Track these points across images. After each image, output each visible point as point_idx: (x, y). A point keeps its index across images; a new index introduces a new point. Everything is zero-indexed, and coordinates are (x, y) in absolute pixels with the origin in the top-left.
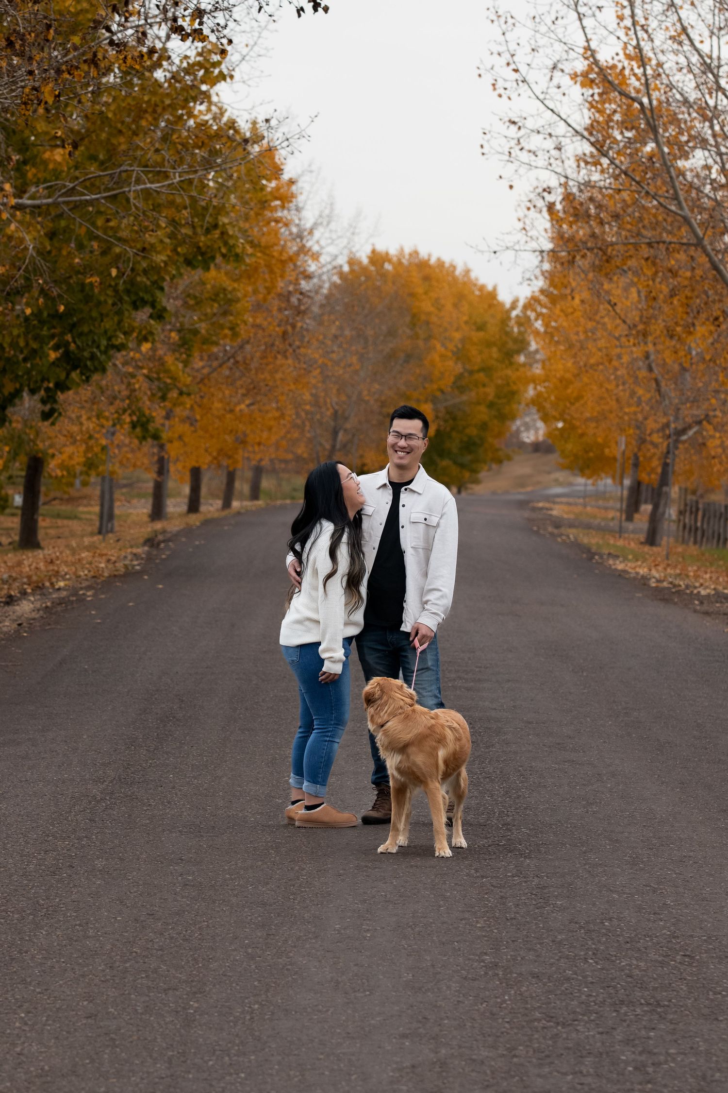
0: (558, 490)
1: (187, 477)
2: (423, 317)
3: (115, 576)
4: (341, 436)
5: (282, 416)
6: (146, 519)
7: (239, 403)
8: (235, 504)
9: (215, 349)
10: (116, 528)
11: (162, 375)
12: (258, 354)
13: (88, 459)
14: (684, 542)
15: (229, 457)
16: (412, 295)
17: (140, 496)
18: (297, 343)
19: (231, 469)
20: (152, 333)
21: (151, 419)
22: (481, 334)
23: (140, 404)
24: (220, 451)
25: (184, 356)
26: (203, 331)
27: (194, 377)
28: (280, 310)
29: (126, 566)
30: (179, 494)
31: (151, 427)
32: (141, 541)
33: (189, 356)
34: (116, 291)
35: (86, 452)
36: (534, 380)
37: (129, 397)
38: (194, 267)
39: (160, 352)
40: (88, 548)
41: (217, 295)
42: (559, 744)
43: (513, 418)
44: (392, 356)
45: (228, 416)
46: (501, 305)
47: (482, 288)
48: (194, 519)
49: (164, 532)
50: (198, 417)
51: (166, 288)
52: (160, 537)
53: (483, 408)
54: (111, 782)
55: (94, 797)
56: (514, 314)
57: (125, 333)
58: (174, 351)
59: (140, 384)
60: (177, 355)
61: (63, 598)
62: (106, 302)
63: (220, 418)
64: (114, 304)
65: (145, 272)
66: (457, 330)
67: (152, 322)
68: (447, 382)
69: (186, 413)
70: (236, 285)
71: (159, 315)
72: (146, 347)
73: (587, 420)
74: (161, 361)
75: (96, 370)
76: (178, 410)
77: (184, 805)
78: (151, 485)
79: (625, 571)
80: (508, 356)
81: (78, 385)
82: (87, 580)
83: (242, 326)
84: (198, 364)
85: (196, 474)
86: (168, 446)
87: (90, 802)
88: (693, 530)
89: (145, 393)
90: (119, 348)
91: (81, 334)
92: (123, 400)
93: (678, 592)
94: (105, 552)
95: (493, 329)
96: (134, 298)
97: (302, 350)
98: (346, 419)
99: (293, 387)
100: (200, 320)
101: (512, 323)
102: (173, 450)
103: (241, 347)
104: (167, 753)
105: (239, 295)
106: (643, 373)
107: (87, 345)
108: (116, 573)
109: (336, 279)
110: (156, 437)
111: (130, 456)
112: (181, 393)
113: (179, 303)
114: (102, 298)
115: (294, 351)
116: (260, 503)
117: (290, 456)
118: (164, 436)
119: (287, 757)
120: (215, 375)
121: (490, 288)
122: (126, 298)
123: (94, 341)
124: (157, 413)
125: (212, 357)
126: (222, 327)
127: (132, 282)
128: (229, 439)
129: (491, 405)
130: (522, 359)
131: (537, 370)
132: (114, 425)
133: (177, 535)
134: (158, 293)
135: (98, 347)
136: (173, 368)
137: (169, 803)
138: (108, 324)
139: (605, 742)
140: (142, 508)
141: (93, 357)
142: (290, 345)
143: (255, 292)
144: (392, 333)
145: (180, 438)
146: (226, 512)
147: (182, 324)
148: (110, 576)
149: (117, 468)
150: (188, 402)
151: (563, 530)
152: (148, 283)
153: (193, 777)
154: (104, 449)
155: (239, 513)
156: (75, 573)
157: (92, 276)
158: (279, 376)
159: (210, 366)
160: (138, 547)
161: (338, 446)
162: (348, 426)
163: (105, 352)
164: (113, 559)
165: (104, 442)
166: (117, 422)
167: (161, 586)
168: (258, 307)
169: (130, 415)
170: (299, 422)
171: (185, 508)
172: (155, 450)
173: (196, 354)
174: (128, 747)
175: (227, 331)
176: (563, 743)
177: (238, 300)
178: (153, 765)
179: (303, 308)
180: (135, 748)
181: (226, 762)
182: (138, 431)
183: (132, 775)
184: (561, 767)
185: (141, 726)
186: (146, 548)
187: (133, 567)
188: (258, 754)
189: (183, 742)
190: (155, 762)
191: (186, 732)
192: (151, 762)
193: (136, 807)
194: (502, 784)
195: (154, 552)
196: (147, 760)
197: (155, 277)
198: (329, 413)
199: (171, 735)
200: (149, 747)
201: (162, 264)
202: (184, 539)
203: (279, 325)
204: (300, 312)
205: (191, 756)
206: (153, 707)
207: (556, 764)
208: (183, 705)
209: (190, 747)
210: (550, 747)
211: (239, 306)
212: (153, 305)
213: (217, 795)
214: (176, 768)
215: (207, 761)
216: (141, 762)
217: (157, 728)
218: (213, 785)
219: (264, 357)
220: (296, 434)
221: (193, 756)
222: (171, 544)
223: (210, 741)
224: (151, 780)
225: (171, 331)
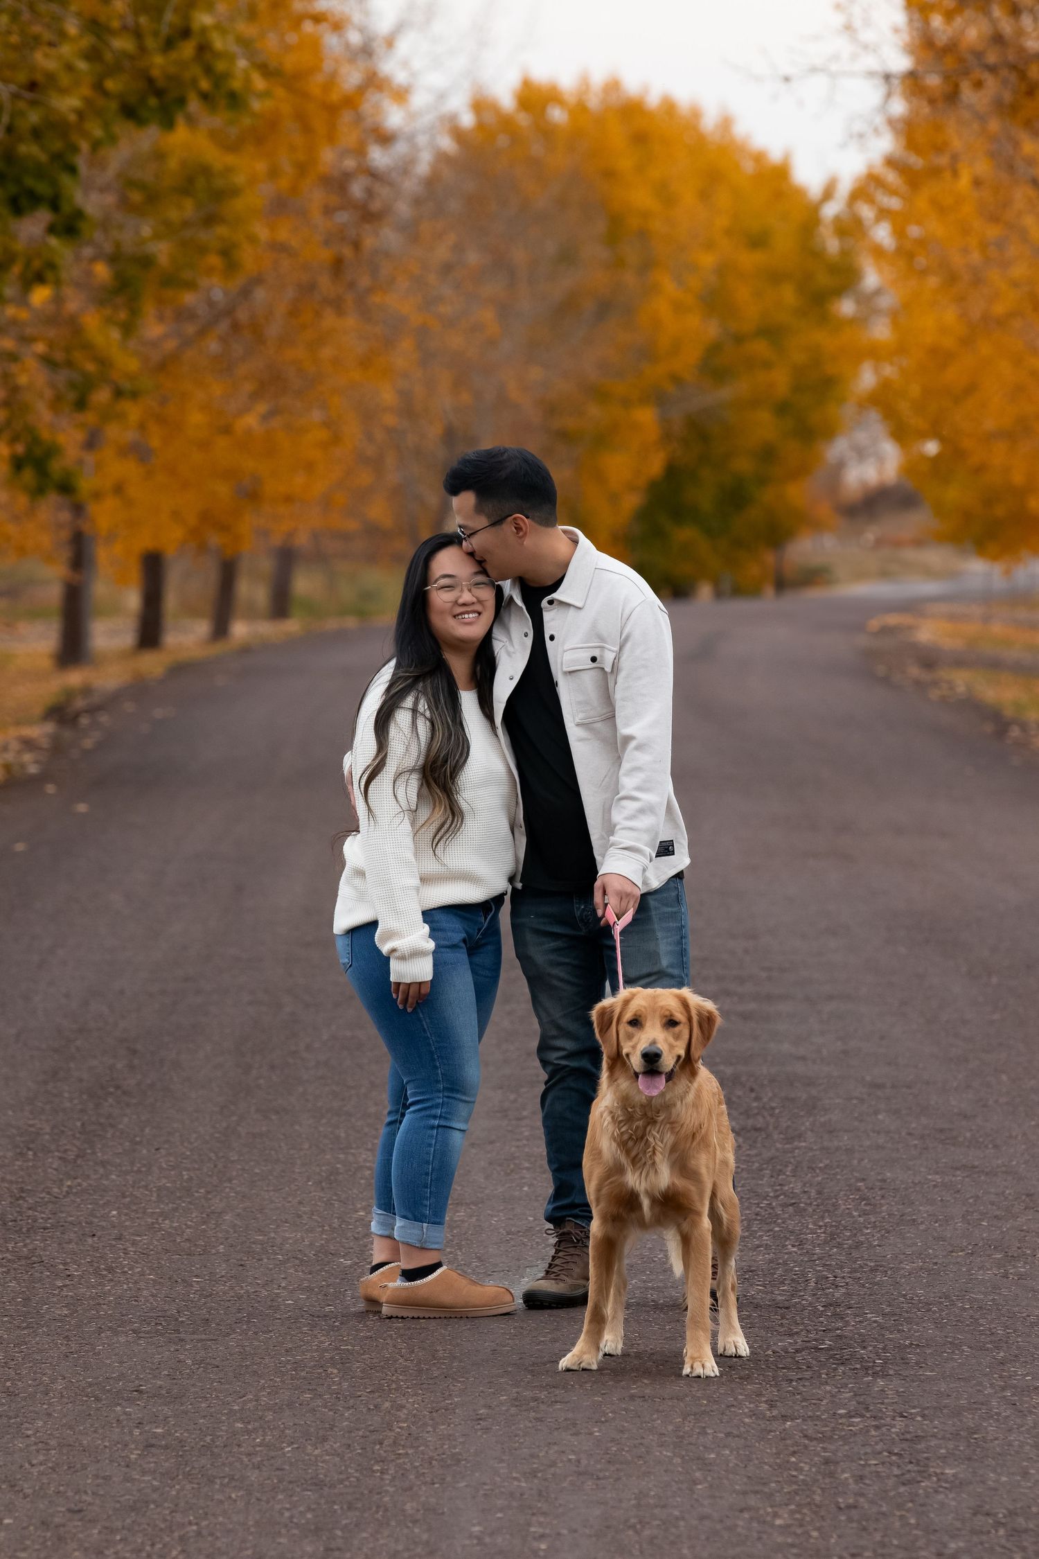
1: (135, 573)
2: (634, 222)
5: (336, 439)
6: (45, 663)
7: (242, 413)
8: (240, 630)
9: (189, 298)
11: (76, 355)
12: (282, 308)
15: (224, 528)
16: (608, 174)
17: (35, 614)
18: (366, 281)
19: (228, 554)
20: (51, 266)
21: (52, 451)
22: (759, 256)
23: (31, 419)
24: (205, 516)
25: (123, 315)
26: (163, 261)
27: (146, 359)
28: (328, 211)
29: (8, 766)
30: (117, 609)
31: (56, 467)
32: (38, 711)
33: (134, 312)
36: (874, 353)
38: (141, 122)
39: (71, 305)
41: (191, 181)
42: (941, 1131)
43: (831, 435)
44: (567, 308)
45: (221, 442)
46: (800, 193)
47: (759, 157)
48: (152, 664)
49: (87, 691)
50: (155, 442)
51: (82, 167)
52: (80, 703)
53: (765, 415)
56: (828, 210)
58: (101, 303)
59: (30, 374)
60: (108, 311)
63: (204, 445)
65: (37, 134)
66: (709, 246)
67: (54, 242)
68: (687, 361)
69: (130, 436)
70: (230, 159)
71: (69, 226)
72: (40, 295)
73: (991, 436)
74: (74, 326)
76: (112, 431)
77: (142, 1274)
78: (53, 594)
80: (818, 302)
83: (247, 248)
84: (153, 329)
85: (153, 567)
86: (93, 509)
89: (41, 395)
95: (784, 243)
96: (13, 190)
97: (376, 299)
99: (356, 375)
100: (157, 236)
101: (826, 230)
102: (103, 515)
103: (246, 293)
104: (103, 1164)
109: (446, 143)
110: (66, 487)
111: (10, 528)
112: (119, 393)
113: (110, 199)
115: (359, 299)
116: (292, 626)
117: (352, 525)
118: (86, 484)
120: (190, 353)
121: (775, 155)
124: (68, 438)
125: (184, 315)
126: (202, 250)
127: (9, 157)
128: (223, 490)
129: (782, 409)
130: (847, 307)
131: (881, 330)
133: (111, 701)
134: (65, 180)
136: (99, 340)
137: (110, 1270)
140: (39, 641)
142: (351, 286)
143: (274, 173)
144: (567, 257)
145: (118, 489)
146: (219, 648)
147: (118, 245)
150: (133, 412)
152: (43, 157)
153: (162, 1214)
155: (245, 650)
158: (327, 352)
159: (180, 334)
160: (30, 724)
167: (82, 808)
168: (280, 206)
169: (9, 442)
170: (371, 450)
171: (130, 639)
172: (65, 516)
173: (149, 309)
174: (20, 1154)
175: (214, 260)
176: (951, 1130)
177: (234, 192)
178: (74, 1190)
179: (376, 206)
180: (35, 1154)
181: (230, 1180)
182: (28, 475)
183: (30, 1212)
184: (947, 1179)
185: (48, 1107)
186: (50, 727)
187: (23, 766)
188: (299, 1162)
189: (138, 1139)
190: (79, 1185)
191: (143, 1118)
192: (69, 1183)
193: (40, 1280)
194: (823, 1218)
195: (67, 734)
196: (61, 1180)
197: (57, 145)
198: (434, 431)
199: (112, 1126)
200: (66, 1151)
201: (72, 118)
202: (129, 707)
203: (327, 243)
204: (369, 215)
205: (155, 1169)
206: (72, 1065)
207: (937, 1173)
208: (136, 1062)
209: (153, 1151)
210: (922, 1137)
211: (239, 205)
212: (55, 205)
213: (213, 1251)
214: (124, 1196)
215: (191, 1179)
216: (49, 1184)
217: (82, 1111)
218: (204, 1231)
219: (294, 312)
220: (365, 477)
221: (161, 1168)
222: (104, 718)
223: (194, 1136)
224: (71, 1223)
225: (94, 259)
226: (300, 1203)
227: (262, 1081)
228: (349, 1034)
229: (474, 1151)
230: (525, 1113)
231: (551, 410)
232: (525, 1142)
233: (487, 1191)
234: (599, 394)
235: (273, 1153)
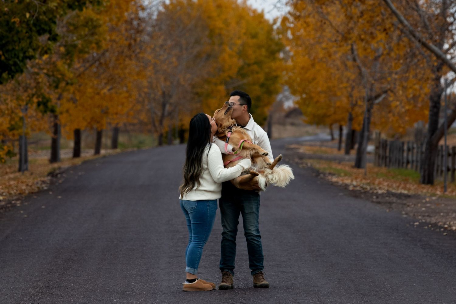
0: (308, 138)
1: (72, 136)
2: (217, 31)
3: (32, 193)
4: (168, 107)
5: (130, 96)
6: (47, 162)
7: (103, 89)
8: (103, 152)
9: (87, 56)
10: (29, 168)
11: (55, 73)
12: (114, 59)
13: (12, 125)
14: (379, 165)
15: (98, 122)
16: (209, 17)
17: (43, 148)
18: (138, 50)
19: (99, 129)
20: (49, 49)
21: (49, 100)
22: (255, 41)
23: (43, 91)
24: (92, 119)
25: (68, 61)
26: (80, 46)
27: (75, 74)
28: (126, 30)
29: (38, 188)
30: (67, 147)
31: (49, 104)
32: (46, 174)
33: (71, 61)
34: (28, 25)
35: (10, 121)
36: (286, 69)
37: (36, 87)
38: (73, 9)
39: (54, 59)
40: (14, 179)
41: (87, 23)
42: (278, 265)
43: (277, 93)
44: (198, 56)
45: (97, 97)
46: (267, 22)
47: (255, 11)
48: (78, 161)
49: (59, 168)
50: (78, 98)
51: (57, 22)
52: (58, 171)
53: (257, 87)
54: (41, 288)
55: (33, 294)
56: (275, 27)
57: (34, 50)
58: (62, 58)
59: (42, 79)
60: (64, 60)
61: (3, 206)
62: (22, 31)
63: (92, 98)
64: (27, 32)
65: (45, 13)
66: (239, 38)
67: (50, 42)
68: (233, 72)
69: (70, 96)
70: (98, 17)
71: (54, 38)
72: (45, 57)
73: (320, 92)
74: (54, 64)
75: (17, 71)
76: (65, 94)
77: (80, 296)
78: (49, 142)
79: (337, 182)
80: (272, 54)
81: (7, 80)
82: (16, 195)
83: (103, 42)
84: (77, 65)
85: (77, 134)
86: (60, 117)
87: (31, 297)
88: (384, 158)
89: (45, 84)
90: (31, 58)
91: (8, 51)
92: (32, 89)
93: (365, 193)
94: (24, 180)
95: (262, 37)
96: (38, 28)
97: (141, 55)
98: (170, 96)
99: (136, 78)
100: (78, 39)
101: (274, 33)
102: (63, 119)
103: (103, 54)
104: (69, 275)
105: (101, 22)
106: (350, 63)
107: (12, 57)
108: (33, 191)
109: (161, 9)
110: (53, 111)
111: (36, 123)
112: (67, 84)
113: (65, 29)
114: (20, 29)
115: (136, 55)
116: (118, 150)
117: (136, 121)
118: (58, 110)
119: (133, 275)
120: (87, 72)
121: (259, 11)
122: (34, 29)
123: (15, 55)
124: (53, 97)
125: (85, 61)
126: (91, 42)
127: (37, 19)
128: (97, 111)
129: (262, 85)
130: (281, 55)
131: (290, 63)
132: (27, 104)
133: (67, 171)
134: (53, 25)
135: (18, 58)
136: (62, 69)
137: (72, 295)
138: (24, 44)
139: (303, 263)
140: (44, 156)
141: (15, 64)
142: (134, 52)
143: (111, 20)
144: (197, 42)
145: (67, 111)
146: (97, 156)
147: (66, 42)
148: (29, 193)
149: (29, 130)
150: (72, 89)
151: (304, 161)
152: (47, 19)
153: (84, 284)
154: (21, 119)
155: (105, 157)
156: (8, 192)
157: (15, 18)
158: (127, 71)
159: (84, 66)
160: (44, 177)
161: (166, 113)
162: (172, 101)
163: (22, 61)
164: (30, 184)
165: (21, 114)
166: (29, 102)
167: (60, 197)
168: (113, 29)
169: (37, 98)
170: (141, 99)
171: (71, 155)
172: (52, 119)
173: (76, 60)
174: (49, 273)
175: (94, 45)
176: (280, 264)
177: (100, 26)
178: (62, 280)
179: (140, 28)
180: (52, 274)
181: (101, 278)
182: (42, 107)
183: (52, 285)
184: (276, 274)
185: (55, 264)
186: (49, 178)
187: (43, 188)
188: (118, 274)
189: (78, 270)
190: (64, 279)
191: (79, 266)
192: (61, 279)
193: (55, 297)
194: (245, 282)
195: (55, 179)
196: (59, 279)
197: (51, 16)
198: (160, 93)
199: (71, 267)
200: (60, 273)
201: (54, 8)
202: (72, 172)
203: (126, 40)
204: (139, 31)
205: (82, 276)
206: (60, 255)
207: (274, 273)
208: (77, 254)
209: (81, 272)
210: (273, 266)
211: (101, 29)
212: (50, 32)
213: (97, 291)
214: (75, 281)
215: (91, 278)
216: (56, 279)
217: (63, 265)
218: (94, 288)
219: (117, 60)
220: (139, 107)
221: (83, 276)
222: (64, 175)
223: (92, 269)
224: (62, 287)
225: (60, 46)
226: (118, 282)
227: (109, 258)
228: (131, 247)
229: (161, 271)
230: (174, 263)
231: (193, 87)
232: (174, 269)
233: (164, 278)
234: (208, 82)
235: (111, 272)
